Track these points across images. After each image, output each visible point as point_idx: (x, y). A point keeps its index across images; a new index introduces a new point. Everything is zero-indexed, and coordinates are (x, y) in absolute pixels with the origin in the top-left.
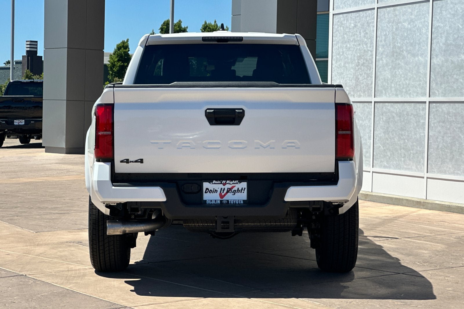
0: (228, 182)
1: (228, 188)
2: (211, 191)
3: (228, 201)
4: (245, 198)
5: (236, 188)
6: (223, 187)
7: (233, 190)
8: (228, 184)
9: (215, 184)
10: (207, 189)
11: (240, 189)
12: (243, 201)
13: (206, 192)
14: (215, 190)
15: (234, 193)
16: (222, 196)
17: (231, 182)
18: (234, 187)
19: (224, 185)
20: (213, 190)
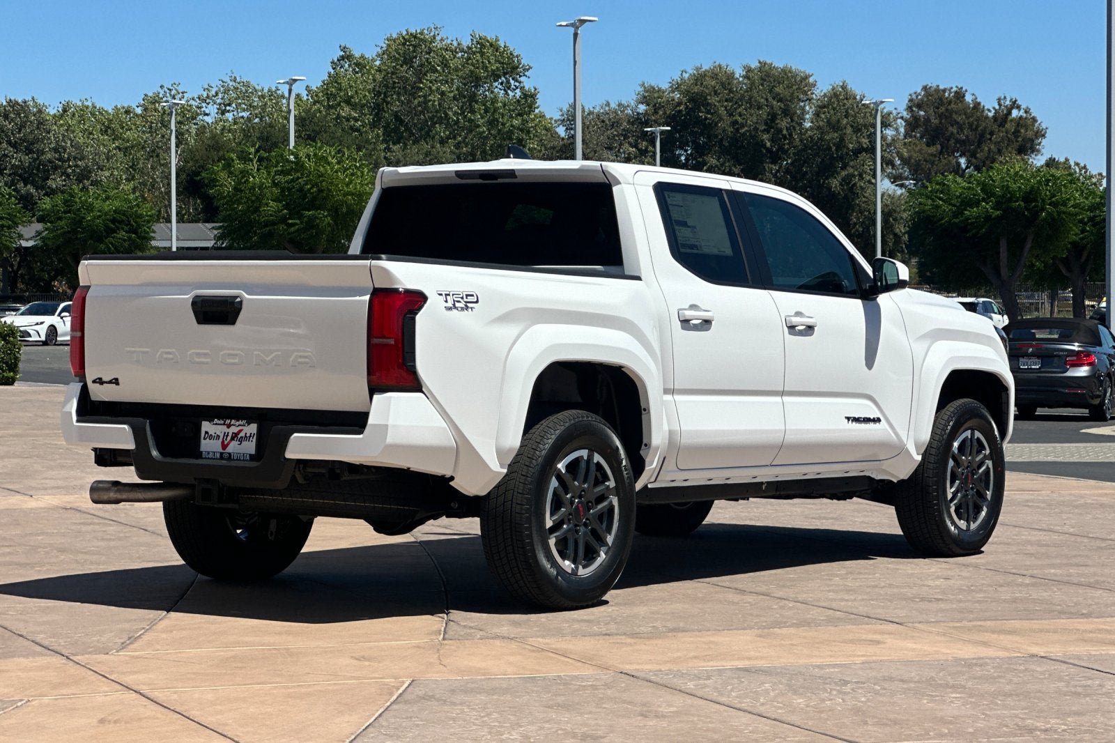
0: (233, 422)
1: (233, 433)
2: (211, 437)
3: (230, 454)
4: (253, 452)
5: (242, 434)
6: (227, 430)
7: (239, 436)
8: (233, 425)
9: (216, 424)
10: (206, 433)
11: (248, 435)
12: (250, 455)
13: (205, 439)
14: (217, 435)
15: (241, 440)
16: (224, 446)
17: (238, 423)
18: (241, 431)
19: (229, 426)
20: (213, 435)
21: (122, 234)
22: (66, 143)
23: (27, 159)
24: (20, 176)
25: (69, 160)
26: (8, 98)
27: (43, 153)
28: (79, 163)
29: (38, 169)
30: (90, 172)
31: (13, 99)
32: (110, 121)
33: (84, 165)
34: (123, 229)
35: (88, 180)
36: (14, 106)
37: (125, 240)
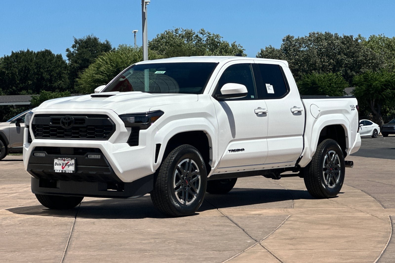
21: (389, 90)
22: (368, 53)
23: (351, 60)
24: (349, 67)
25: (369, 60)
26: (344, 35)
27: (358, 57)
28: (374, 61)
29: (356, 64)
30: (378, 64)
31: (346, 35)
32: (390, 42)
33: (376, 62)
34: (389, 88)
35: (378, 68)
36: (346, 38)
37: (390, 93)
